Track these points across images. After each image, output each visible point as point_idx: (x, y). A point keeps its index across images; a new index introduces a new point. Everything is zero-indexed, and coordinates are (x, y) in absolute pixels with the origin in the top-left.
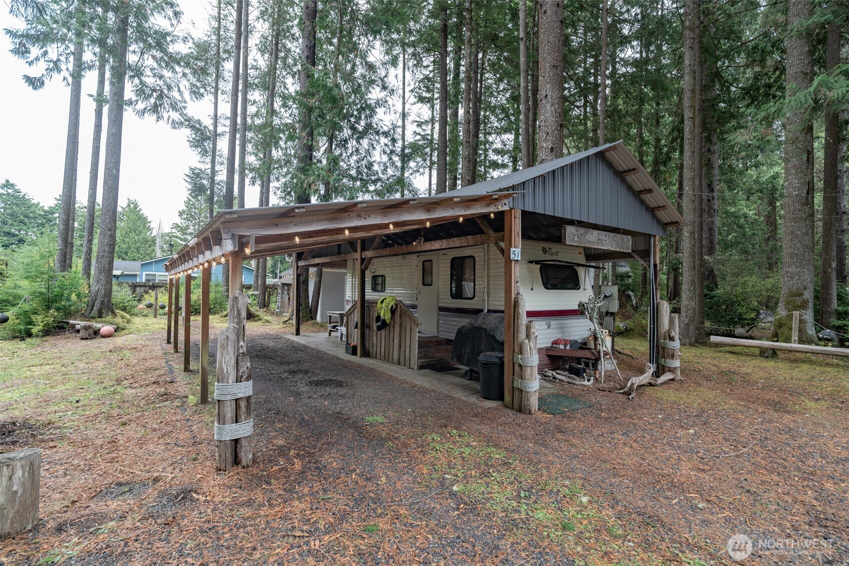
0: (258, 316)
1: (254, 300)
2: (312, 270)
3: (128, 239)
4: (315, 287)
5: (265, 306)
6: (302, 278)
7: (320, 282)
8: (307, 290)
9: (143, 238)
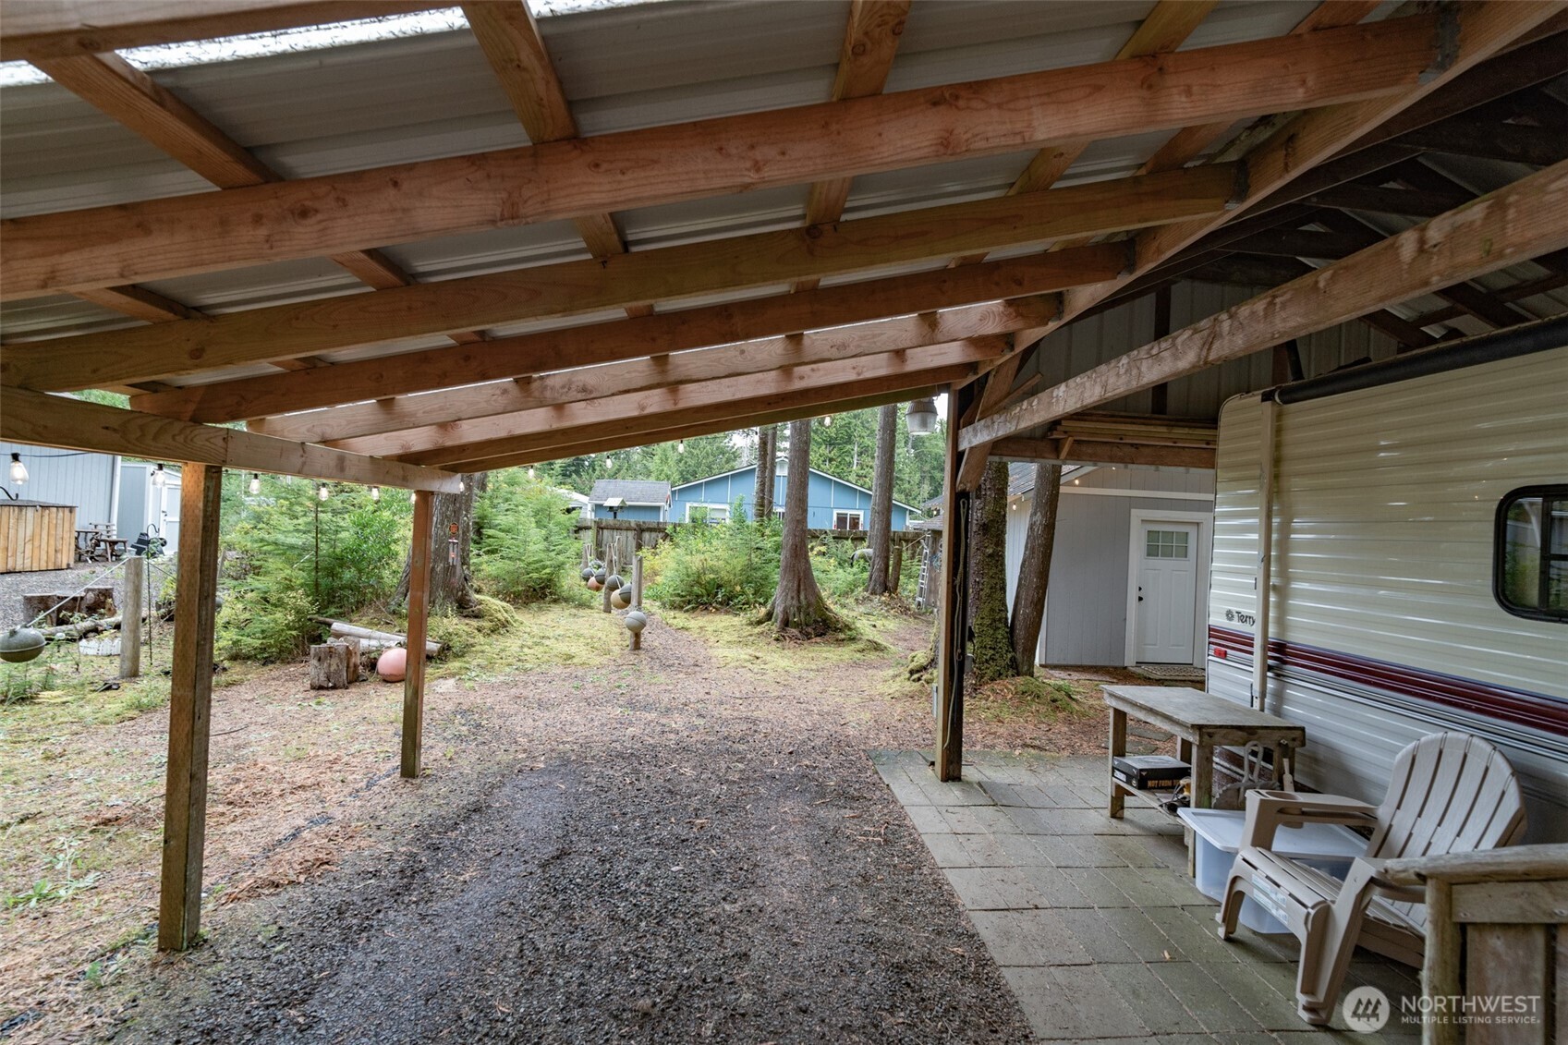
0: (848, 627)
1: (864, 569)
2: (1023, 476)
3: (698, 451)
4: (1030, 548)
5: (886, 589)
6: (977, 514)
7: (1050, 528)
8: (998, 559)
9: (718, 448)
